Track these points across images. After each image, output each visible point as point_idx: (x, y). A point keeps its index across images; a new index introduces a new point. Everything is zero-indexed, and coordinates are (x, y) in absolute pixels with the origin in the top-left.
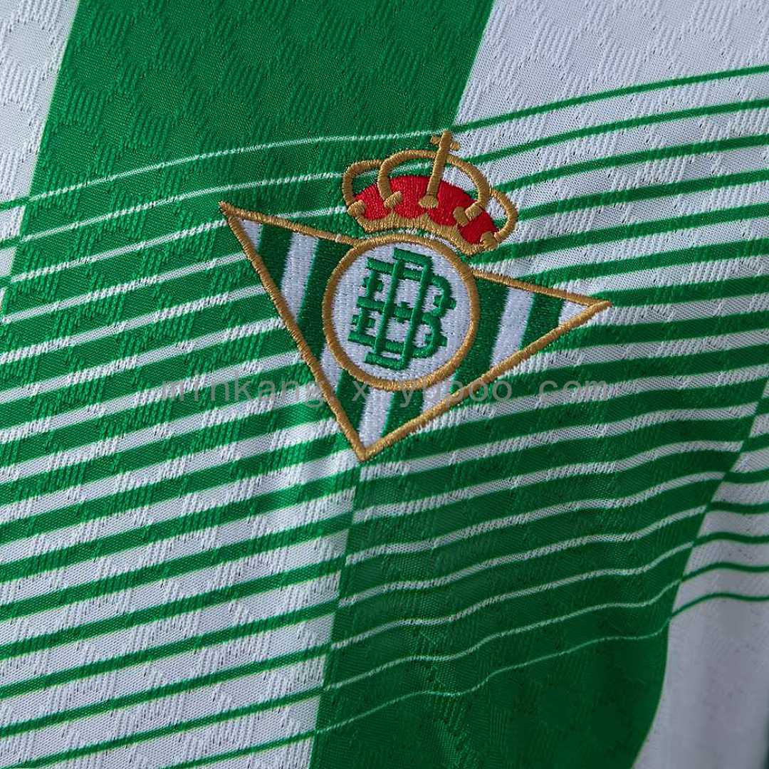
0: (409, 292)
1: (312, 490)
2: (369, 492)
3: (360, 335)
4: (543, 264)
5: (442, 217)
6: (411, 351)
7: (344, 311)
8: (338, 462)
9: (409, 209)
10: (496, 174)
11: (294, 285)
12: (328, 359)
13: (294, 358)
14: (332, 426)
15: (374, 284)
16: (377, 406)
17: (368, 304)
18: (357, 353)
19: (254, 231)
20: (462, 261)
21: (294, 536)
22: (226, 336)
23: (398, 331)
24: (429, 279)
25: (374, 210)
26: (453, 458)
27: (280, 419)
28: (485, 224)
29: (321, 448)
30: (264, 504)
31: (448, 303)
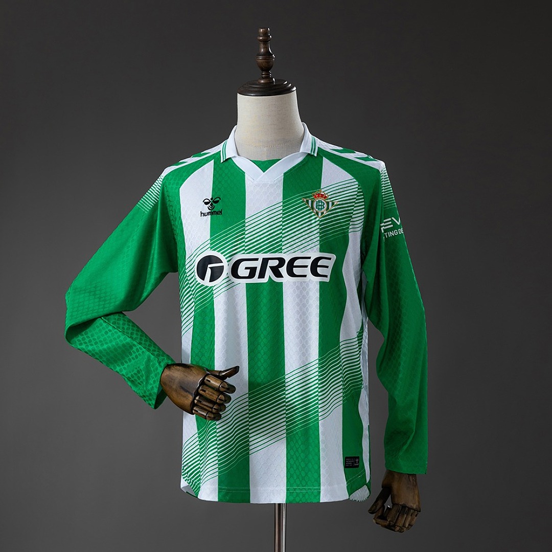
0: (320, 204)
1: (316, 222)
2: (321, 221)
3: (317, 208)
4: (332, 200)
5: (322, 197)
6: (322, 209)
7: (315, 206)
8: (318, 219)
9: (318, 197)
10: (326, 192)
11: (310, 205)
12: (314, 210)
13: (311, 211)
14: (316, 216)
15: (317, 203)
16: (320, 214)
17: (317, 205)
18: (317, 210)
19: (305, 200)
20: (325, 200)
21: (315, 226)
22: (305, 210)
23: (320, 207)
24: (322, 202)
25: (316, 197)
26: (327, 217)
27: (311, 216)
28: (325, 197)
29: (316, 218)
30: (311, 224)
31: (324, 204)
